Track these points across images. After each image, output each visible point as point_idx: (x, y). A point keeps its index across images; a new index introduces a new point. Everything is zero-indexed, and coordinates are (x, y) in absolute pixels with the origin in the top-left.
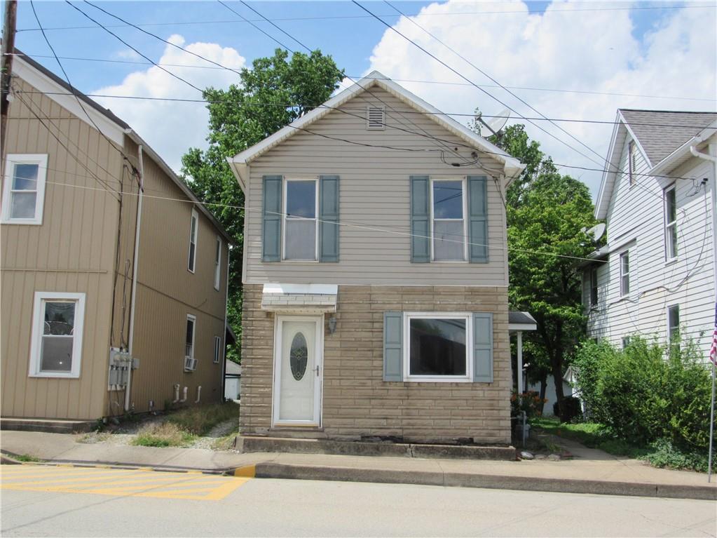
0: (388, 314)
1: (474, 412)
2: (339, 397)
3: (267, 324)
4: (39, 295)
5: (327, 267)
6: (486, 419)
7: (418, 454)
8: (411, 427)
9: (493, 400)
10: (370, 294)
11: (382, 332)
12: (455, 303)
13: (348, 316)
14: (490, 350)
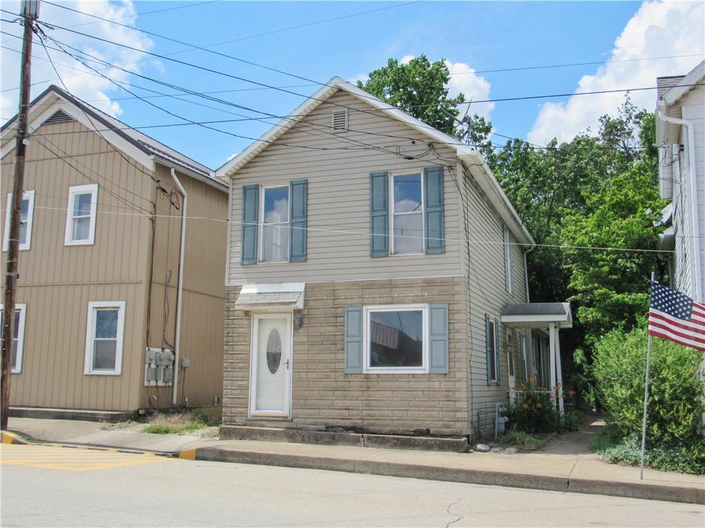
0: (349, 309)
1: (431, 403)
2: (307, 389)
3: (245, 322)
4: (92, 304)
5: (296, 266)
6: (442, 411)
7: (370, 444)
8: (370, 418)
9: (449, 391)
10: (334, 290)
11: (344, 326)
12: (412, 295)
13: (314, 312)
14: (445, 340)
